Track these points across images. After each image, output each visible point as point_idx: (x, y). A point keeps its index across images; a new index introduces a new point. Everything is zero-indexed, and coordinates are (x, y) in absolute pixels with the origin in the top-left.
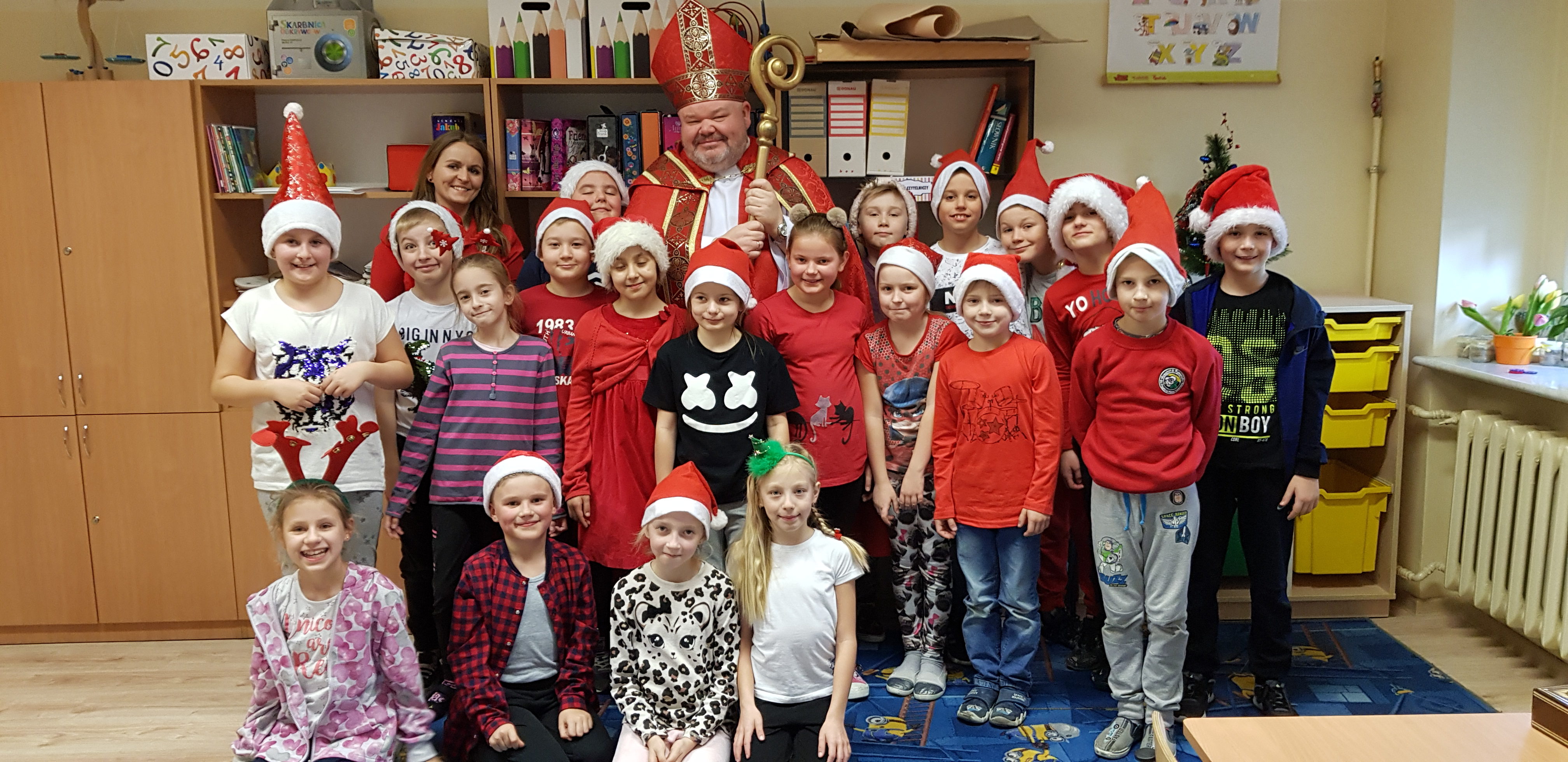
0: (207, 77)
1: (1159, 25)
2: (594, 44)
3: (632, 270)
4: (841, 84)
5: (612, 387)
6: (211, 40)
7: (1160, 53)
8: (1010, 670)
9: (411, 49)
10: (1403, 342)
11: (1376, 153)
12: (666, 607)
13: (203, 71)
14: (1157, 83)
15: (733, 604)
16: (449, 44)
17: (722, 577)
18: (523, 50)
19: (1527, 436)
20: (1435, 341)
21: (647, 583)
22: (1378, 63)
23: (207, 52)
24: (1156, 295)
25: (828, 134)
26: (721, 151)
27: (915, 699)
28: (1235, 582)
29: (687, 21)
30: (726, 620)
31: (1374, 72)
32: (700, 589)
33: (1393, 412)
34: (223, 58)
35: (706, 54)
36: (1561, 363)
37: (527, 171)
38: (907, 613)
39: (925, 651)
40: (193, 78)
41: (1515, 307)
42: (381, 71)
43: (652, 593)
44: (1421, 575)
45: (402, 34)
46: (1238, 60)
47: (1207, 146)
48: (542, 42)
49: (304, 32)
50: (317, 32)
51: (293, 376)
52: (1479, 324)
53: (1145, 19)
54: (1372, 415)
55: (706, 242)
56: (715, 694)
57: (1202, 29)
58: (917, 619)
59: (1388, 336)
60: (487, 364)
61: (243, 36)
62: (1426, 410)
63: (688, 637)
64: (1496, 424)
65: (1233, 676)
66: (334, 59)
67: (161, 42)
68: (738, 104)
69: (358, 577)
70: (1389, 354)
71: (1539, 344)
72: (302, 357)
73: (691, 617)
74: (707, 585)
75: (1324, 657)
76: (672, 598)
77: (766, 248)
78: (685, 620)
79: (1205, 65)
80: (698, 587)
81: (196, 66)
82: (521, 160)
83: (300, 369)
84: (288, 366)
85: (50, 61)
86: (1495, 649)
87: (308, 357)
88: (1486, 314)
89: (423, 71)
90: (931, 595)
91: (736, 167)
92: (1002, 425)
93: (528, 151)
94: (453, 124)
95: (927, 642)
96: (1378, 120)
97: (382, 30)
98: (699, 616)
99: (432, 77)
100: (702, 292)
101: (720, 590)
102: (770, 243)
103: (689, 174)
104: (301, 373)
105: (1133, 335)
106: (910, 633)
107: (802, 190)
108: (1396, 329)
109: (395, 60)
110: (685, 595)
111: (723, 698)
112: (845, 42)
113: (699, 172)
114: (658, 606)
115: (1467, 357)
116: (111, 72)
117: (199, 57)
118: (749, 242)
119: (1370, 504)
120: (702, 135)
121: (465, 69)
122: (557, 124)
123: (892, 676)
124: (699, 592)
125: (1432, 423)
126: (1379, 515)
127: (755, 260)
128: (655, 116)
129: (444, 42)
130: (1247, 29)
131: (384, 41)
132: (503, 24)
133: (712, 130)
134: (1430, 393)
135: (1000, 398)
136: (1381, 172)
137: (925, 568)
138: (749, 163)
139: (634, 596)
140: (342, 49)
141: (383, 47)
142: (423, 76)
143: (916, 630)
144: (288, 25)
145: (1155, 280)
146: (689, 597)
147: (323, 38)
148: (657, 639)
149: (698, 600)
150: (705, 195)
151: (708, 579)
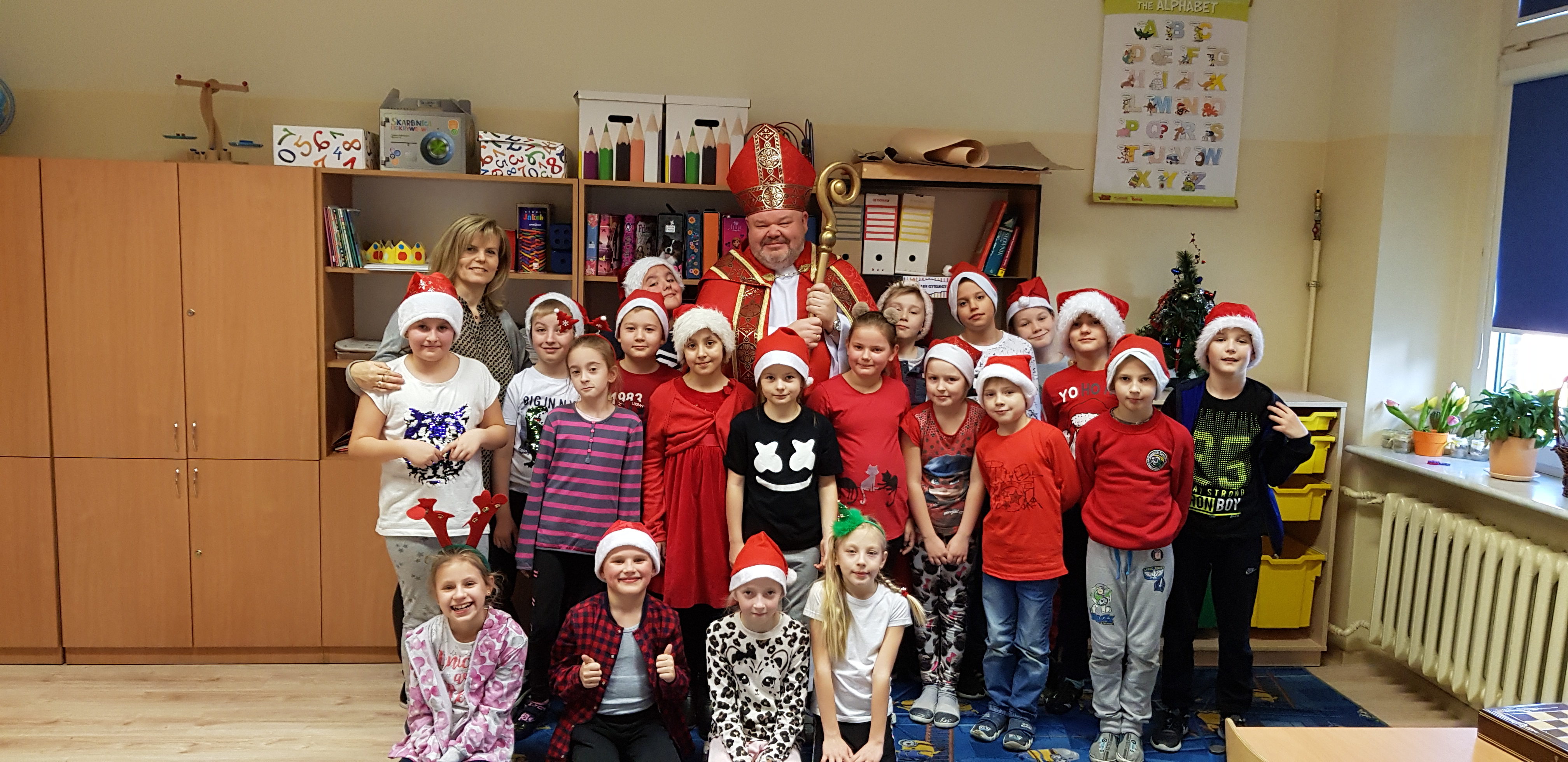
0: (326, 166)
1: (1138, 154)
2: (669, 153)
3: (702, 350)
4: (877, 196)
5: (684, 451)
6: (332, 133)
7: (1138, 179)
8: (1018, 703)
9: (510, 150)
10: (1338, 433)
11: (1315, 271)
12: (751, 653)
13: (323, 160)
14: (1135, 203)
15: (805, 650)
16: (544, 147)
17: (798, 626)
18: (607, 157)
19: (1442, 517)
20: (1364, 432)
21: (737, 631)
22: (1319, 196)
23: (328, 143)
24: (1147, 389)
25: (863, 238)
26: (784, 252)
27: (936, 727)
28: (1204, 634)
29: (762, 143)
30: (798, 662)
31: (1316, 203)
32: (780, 638)
33: (1329, 492)
34: (342, 149)
35: (776, 171)
36: (1468, 456)
37: (604, 258)
38: (927, 651)
39: (943, 686)
40: (314, 166)
41: (1430, 408)
42: (482, 168)
43: (740, 640)
44: (1348, 631)
45: (503, 137)
46: (1203, 187)
47: (1178, 260)
48: (624, 150)
49: (412, 129)
50: (423, 130)
51: (421, 437)
52: (1400, 420)
53: (1126, 148)
54: (1311, 494)
55: (771, 330)
56: (783, 725)
57: (1173, 160)
58: (935, 658)
59: (1326, 428)
60: (585, 431)
61: (361, 131)
62: (1356, 490)
63: (769, 678)
64: (1416, 505)
65: (1198, 713)
66: (437, 154)
67: (287, 133)
68: (799, 213)
69: (496, 620)
70: (1326, 442)
71: (1450, 439)
72: (428, 421)
73: (772, 662)
74: (785, 635)
75: (1271, 699)
76: (756, 646)
77: (823, 340)
78: (767, 664)
79: (1175, 190)
80: (778, 636)
81: (316, 155)
82: (598, 249)
83: (426, 431)
84: (416, 429)
85: (171, 140)
86: (1412, 695)
87: (434, 421)
88: (1407, 412)
89: (519, 169)
90: (950, 636)
91: (793, 266)
92: (1021, 496)
93: (604, 241)
94: (538, 214)
95: (945, 678)
96: (1317, 243)
97: (485, 132)
98: (779, 661)
99: (527, 175)
100: (771, 374)
101: (796, 638)
102: (826, 337)
103: (753, 270)
104: (428, 435)
105: (1126, 422)
106: (928, 669)
107: (850, 288)
108: (1333, 422)
109: (495, 159)
110: (767, 643)
111: (791, 728)
112: (886, 164)
113: (763, 270)
114: (745, 651)
115: (1390, 448)
116: (230, 153)
117: (320, 147)
118: (810, 335)
119: (1307, 569)
120: (770, 237)
121: (556, 169)
122: (630, 218)
123: (914, 706)
124: (779, 641)
125: (1360, 502)
126: (1314, 579)
127: (813, 350)
128: (716, 216)
129: (540, 146)
130: (1211, 162)
131: (487, 142)
132: (592, 133)
133: (779, 234)
134: (1358, 477)
135: (1019, 474)
136: (1318, 286)
137: (946, 613)
138: (804, 263)
139: (726, 640)
140: (445, 146)
141: (485, 147)
142: (519, 174)
143: (934, 666)
144: (398, 122)
145: (1148, 378)
146: (770, 645)
147: (428, 135)
148: (744, 677)
149: (778, 647)
150: (768, 290)
151: (786, 629)
